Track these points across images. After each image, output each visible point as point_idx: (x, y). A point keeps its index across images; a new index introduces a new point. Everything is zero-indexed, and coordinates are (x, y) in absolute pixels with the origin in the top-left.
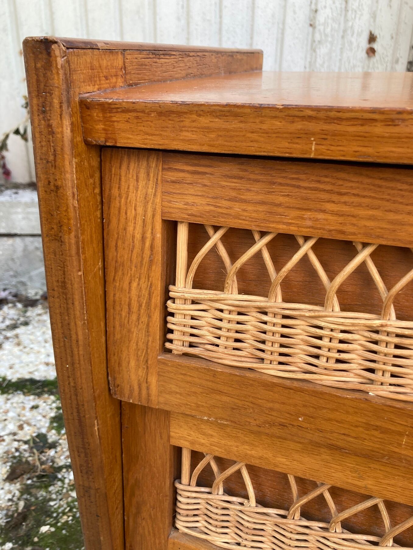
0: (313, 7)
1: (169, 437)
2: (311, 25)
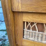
1: (23, 20)
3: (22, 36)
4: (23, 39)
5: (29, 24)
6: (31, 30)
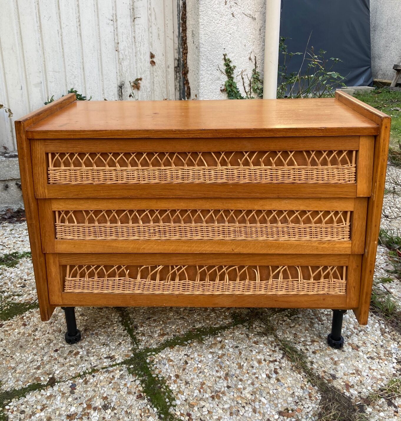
0: (116, 41)
1: (52, 208)
2: (116, 50)
3: (54, 235)
4: (56, 240)
5: (63, 214)
6: (67, 223)
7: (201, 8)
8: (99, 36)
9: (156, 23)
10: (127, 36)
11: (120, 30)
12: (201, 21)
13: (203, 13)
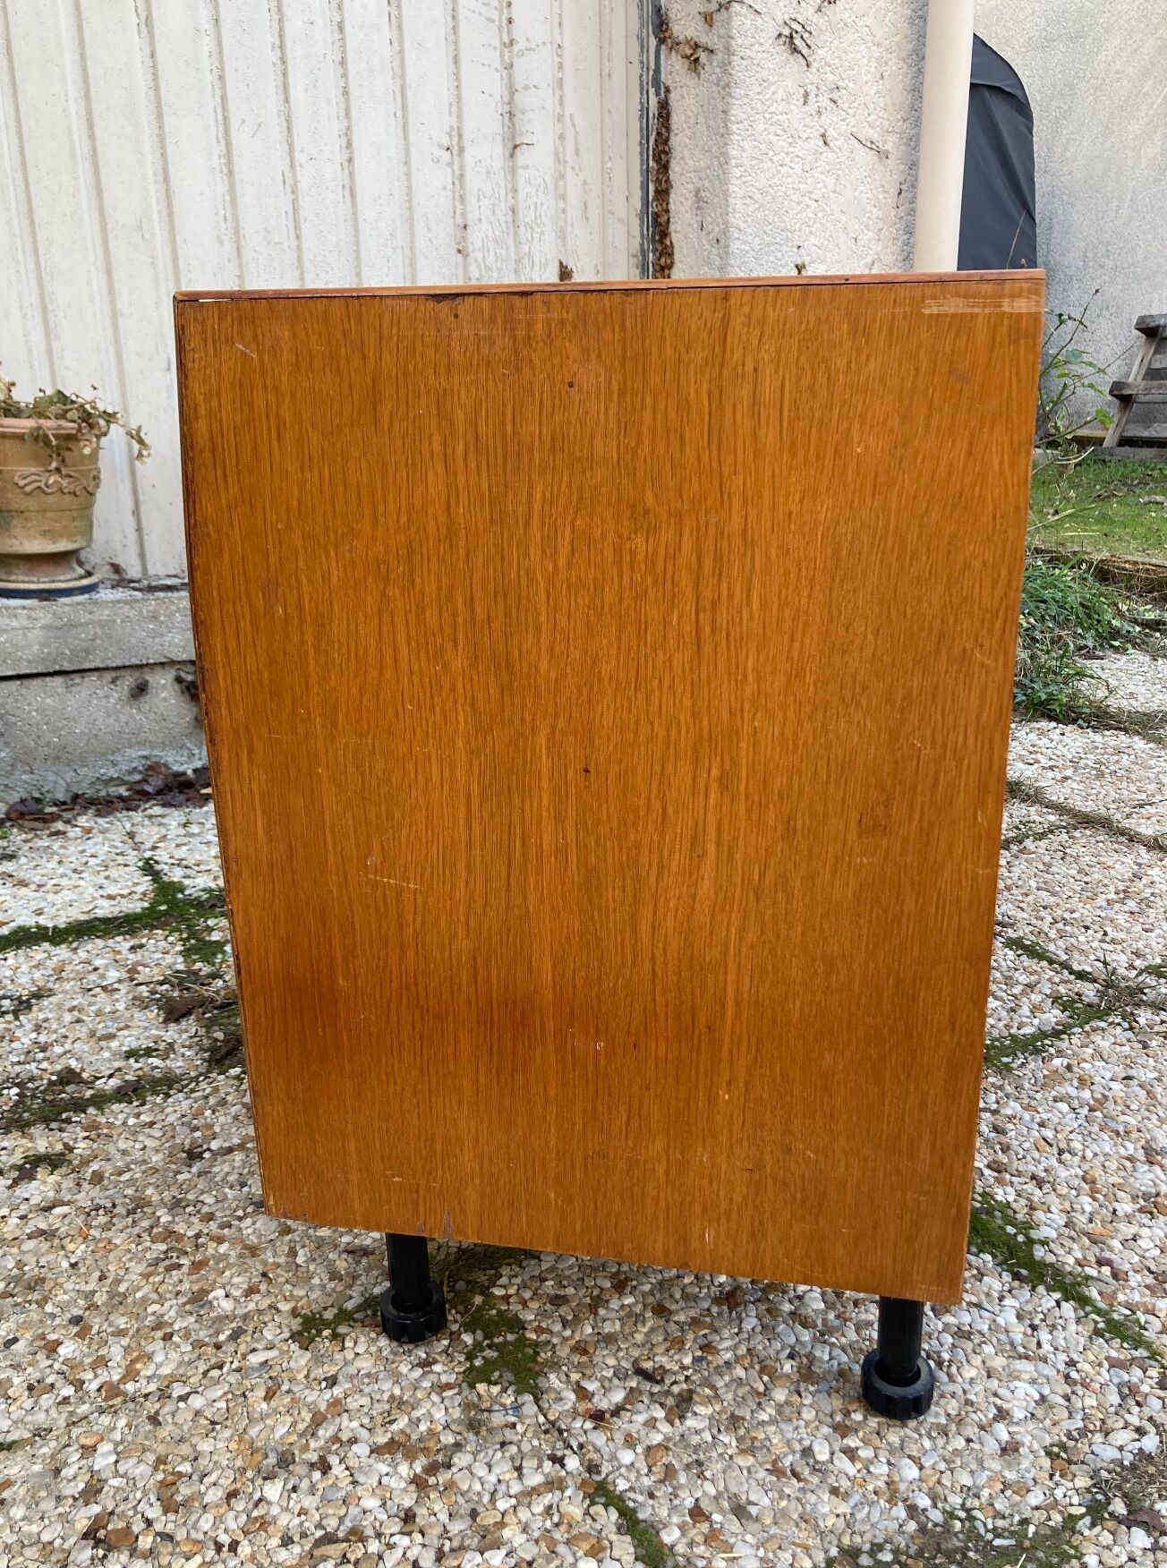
0: (459, 220)
2: (459, 251)
7: (736, 112)
8: (410, 201)
9: (576, 166)
10: (494, 205)
11: (474, 182)
12: (735, 152)
13: (741, 126)
